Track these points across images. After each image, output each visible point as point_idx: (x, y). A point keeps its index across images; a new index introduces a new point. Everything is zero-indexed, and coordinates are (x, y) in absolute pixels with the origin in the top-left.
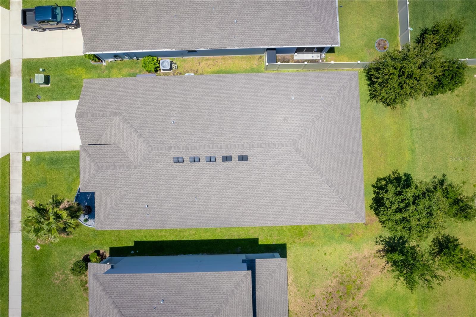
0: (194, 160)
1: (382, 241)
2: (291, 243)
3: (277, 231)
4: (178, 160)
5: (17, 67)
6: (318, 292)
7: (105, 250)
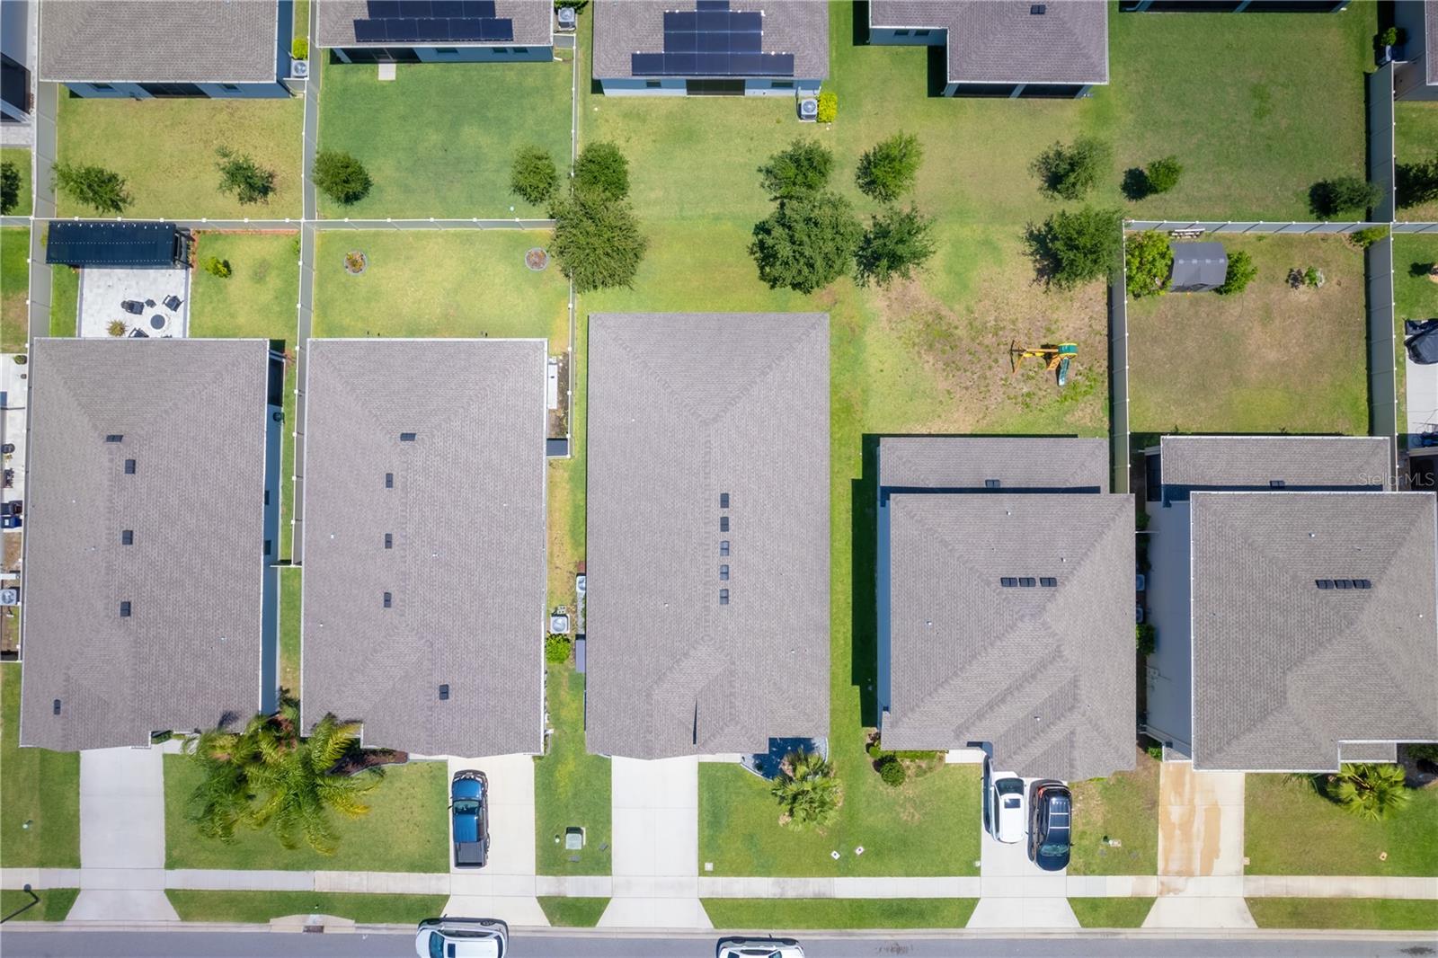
0: (725, 573)
1: (862, 276)
2: (863, 426)
3: (843, 448)
4: (725, 598)
5: (551, 885)
6: (942, 385)
7: (866, 733)
